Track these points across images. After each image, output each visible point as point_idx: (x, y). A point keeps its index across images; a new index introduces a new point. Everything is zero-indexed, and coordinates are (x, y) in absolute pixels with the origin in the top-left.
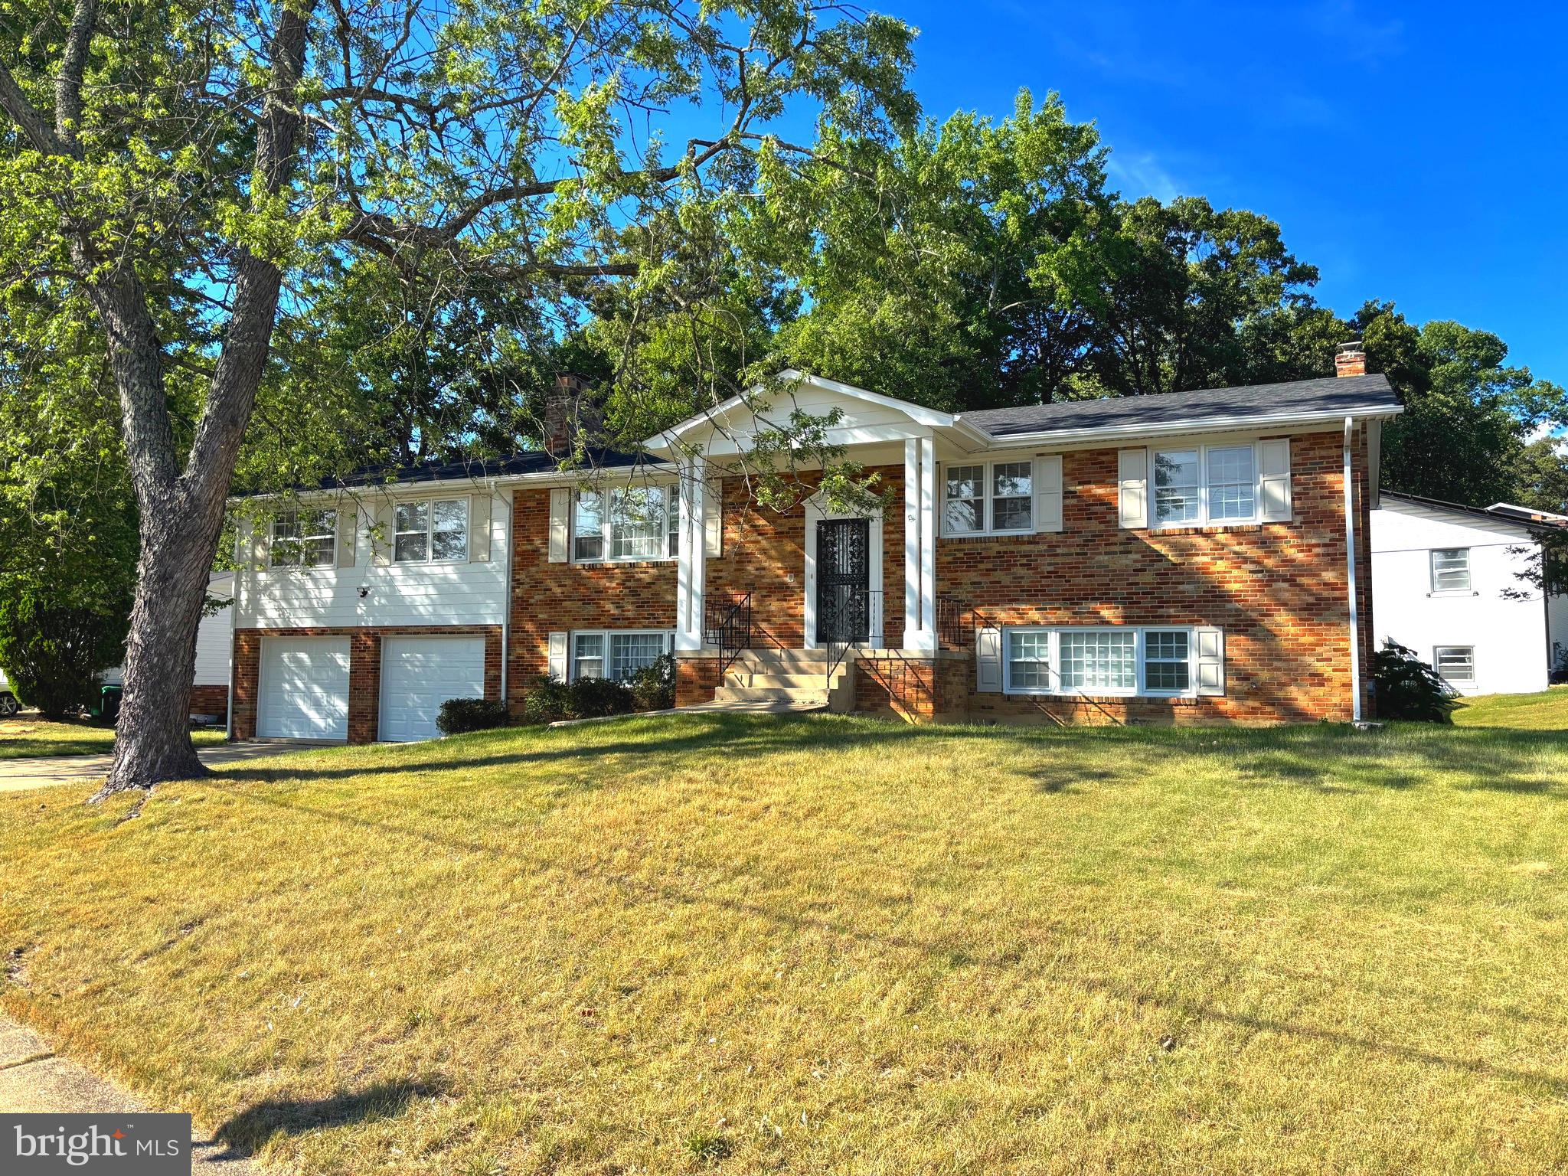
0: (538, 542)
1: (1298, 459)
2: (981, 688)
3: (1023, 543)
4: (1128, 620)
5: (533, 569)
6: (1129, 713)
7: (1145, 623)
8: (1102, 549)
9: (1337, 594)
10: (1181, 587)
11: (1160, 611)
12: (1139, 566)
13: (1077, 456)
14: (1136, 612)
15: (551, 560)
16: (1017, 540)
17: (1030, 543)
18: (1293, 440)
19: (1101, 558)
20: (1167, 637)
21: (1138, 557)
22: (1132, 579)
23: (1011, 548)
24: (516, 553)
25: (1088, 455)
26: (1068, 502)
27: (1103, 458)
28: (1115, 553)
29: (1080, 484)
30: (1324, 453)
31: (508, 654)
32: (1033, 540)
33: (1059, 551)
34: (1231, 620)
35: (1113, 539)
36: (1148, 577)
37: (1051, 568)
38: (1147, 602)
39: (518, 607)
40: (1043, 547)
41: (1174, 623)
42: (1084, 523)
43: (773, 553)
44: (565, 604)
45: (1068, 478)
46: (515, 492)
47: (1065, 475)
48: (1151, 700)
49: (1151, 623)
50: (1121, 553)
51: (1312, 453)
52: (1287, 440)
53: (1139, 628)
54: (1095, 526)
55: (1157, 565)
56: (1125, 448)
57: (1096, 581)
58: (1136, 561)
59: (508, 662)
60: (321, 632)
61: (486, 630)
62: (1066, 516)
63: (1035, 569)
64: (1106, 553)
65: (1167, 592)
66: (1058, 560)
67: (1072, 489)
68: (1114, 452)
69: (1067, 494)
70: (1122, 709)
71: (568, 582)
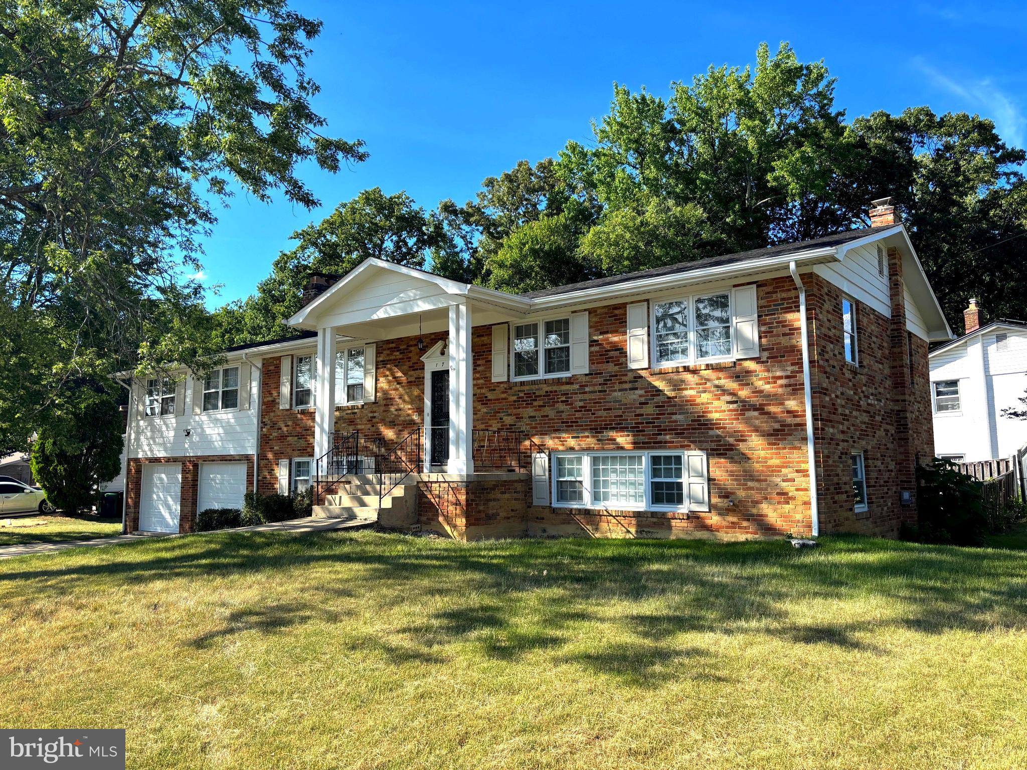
0: (275, 394)
1: (762, 302)
2: (536, 502)
3: (563, 384)
4: (637, 445)
5: (272, 414)
6: (639, 525)
7: (648, 448)
8: (617, 387)
9: (798, 420)
10: (674, 417)
11: (660, 438)
12: (643, 400)
13: (598, 312)
14: (641, 438)
15: (281, 408)
16: (559, 381)
17: (568, 383)
18: (760, 285)
19: (615, 394)
20: (668, 459)
21: (641, 392)
22: (638, 411)
23: (555, 388)
24: (264, 403)
25: (606, 310)
26: (593, 349)
27: (617, 312)
28: (626, 390)
29: (601, 333)
30: (784, 295)
31: (258, 476)
32: (569, 381)
33: (587, 389)
34: (713, 446)
35: (624, 378)
36: (649, 410)
37: (581, 404)
38: (650, 430)
39: (264, 441)
40: (576, 386)
41: (670, 448)
42: (604, 366)
43: (406, 398)
44: (289, 438)
45: (592, 330)
46: (264, 359)
47: (590, 327)
48: (654, 514)
49: (653, 448)
50: (631, 389)
51: (774, 296)
52: (754, 286)
53: (646, 452)
54: (612, 368)
55: (656, 399)
56: (632, 303)
57: (613, 413)
58: (641, 396)
59: (258, 481)
60: (168, 460)
61: (247, 458)
62: (592, 362)
63: (571, 404)
64: (620, 390)
65: (664, 422)
66: (587, 396)
67: (595, 338)
68: (623, 306)
69: (593, 343)
70: (634, 521)
71: (290, 423)
